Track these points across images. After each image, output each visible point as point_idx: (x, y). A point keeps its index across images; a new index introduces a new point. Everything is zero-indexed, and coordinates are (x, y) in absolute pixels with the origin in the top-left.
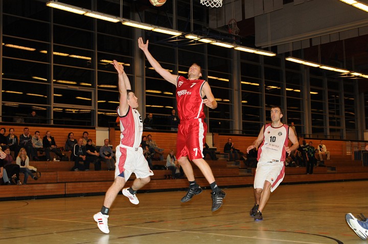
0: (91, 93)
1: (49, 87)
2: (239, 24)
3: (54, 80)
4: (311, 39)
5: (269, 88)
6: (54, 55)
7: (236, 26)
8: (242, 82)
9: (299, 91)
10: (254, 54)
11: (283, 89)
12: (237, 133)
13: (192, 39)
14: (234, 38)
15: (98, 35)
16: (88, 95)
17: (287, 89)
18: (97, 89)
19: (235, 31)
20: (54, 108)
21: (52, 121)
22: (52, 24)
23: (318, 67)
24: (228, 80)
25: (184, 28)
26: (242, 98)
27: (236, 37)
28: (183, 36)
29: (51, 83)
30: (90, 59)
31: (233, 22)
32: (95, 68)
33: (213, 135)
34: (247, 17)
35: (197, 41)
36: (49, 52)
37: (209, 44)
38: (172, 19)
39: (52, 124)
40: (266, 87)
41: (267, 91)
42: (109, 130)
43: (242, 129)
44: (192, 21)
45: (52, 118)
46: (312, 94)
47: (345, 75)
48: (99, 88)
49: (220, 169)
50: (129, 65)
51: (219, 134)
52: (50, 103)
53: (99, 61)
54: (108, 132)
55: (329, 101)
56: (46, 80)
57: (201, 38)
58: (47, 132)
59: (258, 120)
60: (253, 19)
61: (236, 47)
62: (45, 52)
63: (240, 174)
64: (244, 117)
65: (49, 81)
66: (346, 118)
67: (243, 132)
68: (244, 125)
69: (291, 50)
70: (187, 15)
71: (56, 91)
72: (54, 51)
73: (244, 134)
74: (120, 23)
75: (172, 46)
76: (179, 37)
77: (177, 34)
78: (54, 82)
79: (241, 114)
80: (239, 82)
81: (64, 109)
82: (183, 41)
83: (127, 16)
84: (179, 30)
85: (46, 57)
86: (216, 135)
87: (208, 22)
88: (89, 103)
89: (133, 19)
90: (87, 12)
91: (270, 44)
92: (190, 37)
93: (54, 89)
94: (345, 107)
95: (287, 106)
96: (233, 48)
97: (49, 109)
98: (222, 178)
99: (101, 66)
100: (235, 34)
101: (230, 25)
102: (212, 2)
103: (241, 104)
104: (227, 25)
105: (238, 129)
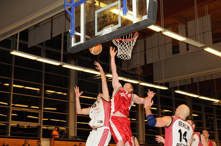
0: (38, 114)
1: (9, 109)
2: (142, 67)
3: (13, 104)
4: (192, 78)
5: (164, 111)
6: (14, 87)
7: (141, 69)
10: (153, 88)
11: (173, 112)
13: (110, 77)
14: (139, 77)
15: (45, 73)
16: (36, 115)
18: (43, 111)
19: (140, 72)
20: (11, 123)
21: (9, 134)
22: (14, 66)
23: (198, 97)
24: (135, 106)
26: (145, 118)
29: (10, 106)
30: (38, 89)
31: (138, 66)
32: (42, 97)
34: (148, 63)
36: (10, 85)
37: (122, 81)
39: (9, 136)
40: (161, 111)
42: (50, 140)
43: (145, 140)
45: (10, 131)
46: (193, 116)
47: (217, 103)
48: (44, 110)
50: (66, 94)
52: (8, 121)
53: (45, 91)
54: (49, 142)
55: (206, 121)
56: (7, 104)
58: (5, 142)
59: (156, 134)
60: (152, 64)
61: (141, 82)
62: (8, 85)
64: (147, 132)
65: (9, 105)
66: (218, 133)
67: (146, 143)
68: (146, 137)
69: (178, 85)
71: (14, 112)
72: (14, 84)
73: (147, 144)
74: (61, 66)
75: (96, 81)
78: (13, 106)
79: (144, 129)
81: (18, 124)
83: (66, 61)
85: (8, 89)
87: (121, 66)
88: (36, 121)
89: (70, 63)
90: (38, 58)
91: (164, 81)
93: (13, 110)
94: (218, 125)
96: (138, 84)
97: (8, 124)
99: (46, 95)
100: (140, 74)
101: (136, 68)
102: (125, 56)
103: (144, 122)
104: (134, 68)
105: (142, 141)
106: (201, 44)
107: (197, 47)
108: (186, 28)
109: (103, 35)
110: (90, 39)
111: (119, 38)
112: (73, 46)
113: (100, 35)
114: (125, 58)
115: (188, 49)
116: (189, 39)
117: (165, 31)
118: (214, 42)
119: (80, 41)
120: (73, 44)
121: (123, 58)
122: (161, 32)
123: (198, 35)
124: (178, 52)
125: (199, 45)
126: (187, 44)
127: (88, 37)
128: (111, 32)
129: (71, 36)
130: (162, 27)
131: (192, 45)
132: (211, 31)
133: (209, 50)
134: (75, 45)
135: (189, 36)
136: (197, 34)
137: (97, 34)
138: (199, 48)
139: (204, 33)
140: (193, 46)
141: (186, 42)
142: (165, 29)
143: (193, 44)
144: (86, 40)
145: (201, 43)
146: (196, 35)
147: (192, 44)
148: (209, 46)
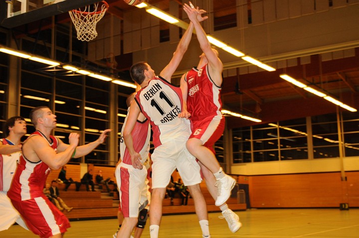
2: (117, 58)
7: (114, 60)
8: (119, 115)
12: (112, 164)
13: (70, 70)
14: (112, 72)
19: (113, 64)
24: (105, 112)
25: (63, 58)
26: (119, 130)
27: (114, 70)
28: (61, 66)
31: (112, 56)
33: (88, 166)
34: (125, 52)
35: (75, 73)
37: (87, 76)
38: (50, 49)
44: (71, 52)
49: (93, 200)
50: (3, 92)
51: (95, 165)
57: (79, 70)
60: (130, 55)
61: (114, 80)
63: (114, 205)
70: (66, 46)
75: (49, 75)
77: (54, 64)
80: (115, 115)
82: (60, 71)
84: (57, 60)
86: (91, 165)
87: (87, 54)
92: (67, 67)
96: (110, 82)
98: (96, 210)
100: (113, 68)
101: (108, 59)
102: (87, 37)
103: (117, 135)
104: (105, 59)
108: (180, 7)
109: (55, 3)
110: (35, 8)
111: (78, 10)
112: (9, 16)
113: (50, 3)
114: (87, 39)
116: (182, 21)
117: (150, 7)
118: (216, 29)
119: (20, 9)
120: (10, 14)
121: (85, 39)
122: (144, 9)
124: (168, 39)
126: (181, 29)
127: (33, 5)
129: (7, 1)
130: (147, 2)
132: (213, 14)
134: (13, 16)
135: (183, 18)
141: (179, 26)
142: (150, 5)
144: (29, 10)
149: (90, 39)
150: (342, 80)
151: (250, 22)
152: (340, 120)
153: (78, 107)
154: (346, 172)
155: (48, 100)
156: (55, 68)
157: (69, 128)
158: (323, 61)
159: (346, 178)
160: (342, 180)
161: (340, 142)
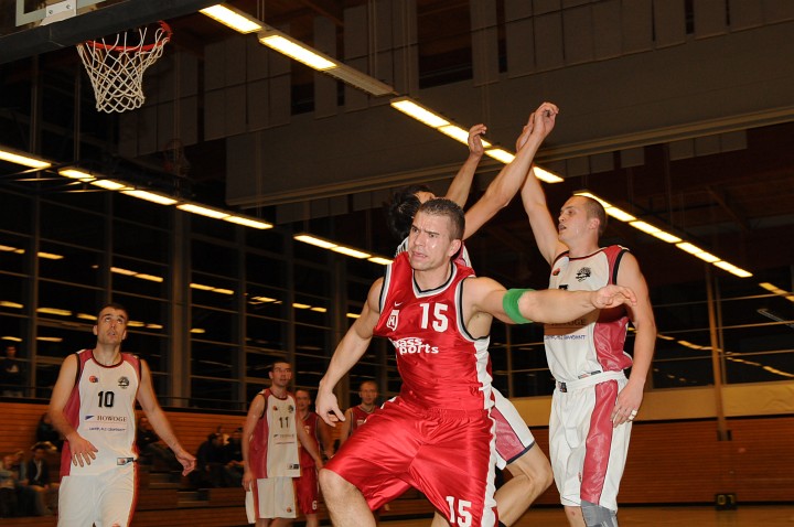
2: (189, 151)
4: (350, 196)
5: (256, 301)
7: (183, 155)
8: (194, 286)
9: (323, 310)
10: (221, 221)
11: (287, 304)
12: (177, 404)
13: (76, 180)
14: (177, 183)
17: (296, 305)
19: (179, 165)
23: (366, 259)
24: (159, 279)
25: (57, 152)
26: (193, 321)
27: (182, 180)
28: (54, 169)
31: (176, 146)
34: (208, 138)
35: (88, 185)
37: (116, 193)
38: (27, 128)
40: (249, 299)
41: (250, 308)
43: (188, 395)
44: (78, 136)
57: (99, 179)
59: (228, 374)
60: (221, 143)
61: (182, 203)
63: (182, 502)
64: (197, 368)
67: (191, 403)
68: (195, 384)
69: (306, 217)
70: (66, 121)
73: (195, 408)
75: (24, 192)
76: (43, 172)
77: (39, 164)
79: (190, 360)
80: (185, 286)
82: (52, 181)
84: (43, 156)
87: (116, 141)
91: (259, 201)
92: (70, 173)
95: (297, 343)
96: (173, 206)
100: (179, 175)
101: (167, 152)
102: (119, 102)
103: (189, 335)
104: (161, 153)
105: (179, 396)
106: (385, 86)
107: (369, 95)
108: (340, 30)
109: (44, 24)
111: (99, 41)
113: (33, 23)
114: (120, 107)
115: (341, 101)
116: (347, 68)
117: (268, 33)
118: (424, 84)
121: (115, 108)
122: (254, 35)
123: (373, 54)
124: (310, 107)
125: (377, 89)
126: (341, 84)
128: (75, 15)
130: (261, 20)
131: (354, 86)
132: (417, 47)
133: (407, 107)
135: (346, 58)
136: (371, 52)
137: (22, 18)
138: (376, 97)
139: (393, 49)
140: (358, 89)
141: (336, 75)
142: (269, 28)
143: (358, 85)
145: (382, 81)
146: (368, 56)
147: (354, 83)
148: (408, 95)
149: (126, 107)
150: (717, 204)
151: (503, 68)
152: (714, 298)
153: (96, 267)
154: (728, 418)
155: (21, 251)
156: (38, 175)
157: (73, 318)
158: (674, 159)
159: (729, 432)
160: (720, 438)
161: (715, 349)
